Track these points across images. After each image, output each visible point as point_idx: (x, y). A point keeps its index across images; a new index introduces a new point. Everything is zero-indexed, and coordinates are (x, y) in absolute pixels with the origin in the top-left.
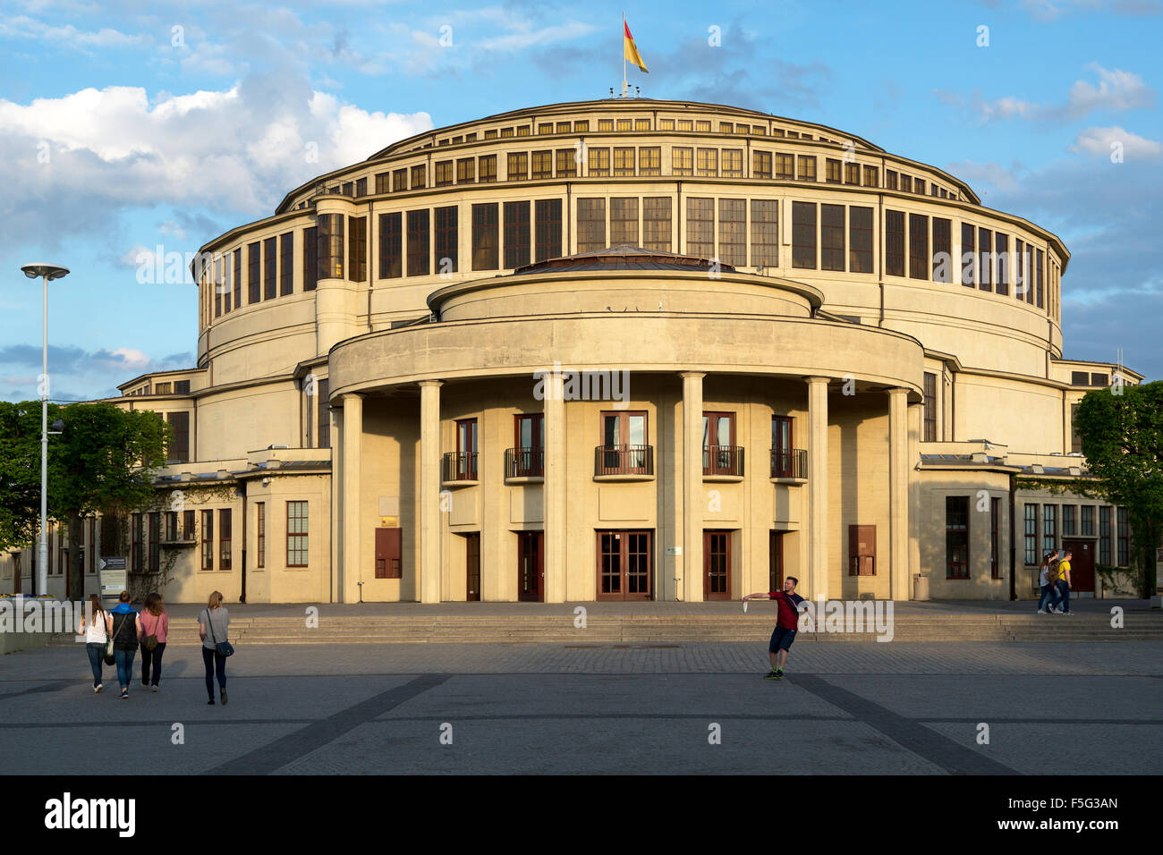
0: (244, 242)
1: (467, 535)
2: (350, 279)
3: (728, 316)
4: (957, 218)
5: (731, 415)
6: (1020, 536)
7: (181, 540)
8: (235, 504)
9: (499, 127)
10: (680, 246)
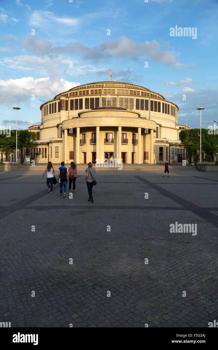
0: (48, 104)
1: (84, 153)
2: (66, 110)
3: (125, 117)
4: (162, 102)
5: (126, 134)
6: (171, 153)
7: (38, 153)
8: (47, 147)
9: (89, 85)
10: (118, 106)
